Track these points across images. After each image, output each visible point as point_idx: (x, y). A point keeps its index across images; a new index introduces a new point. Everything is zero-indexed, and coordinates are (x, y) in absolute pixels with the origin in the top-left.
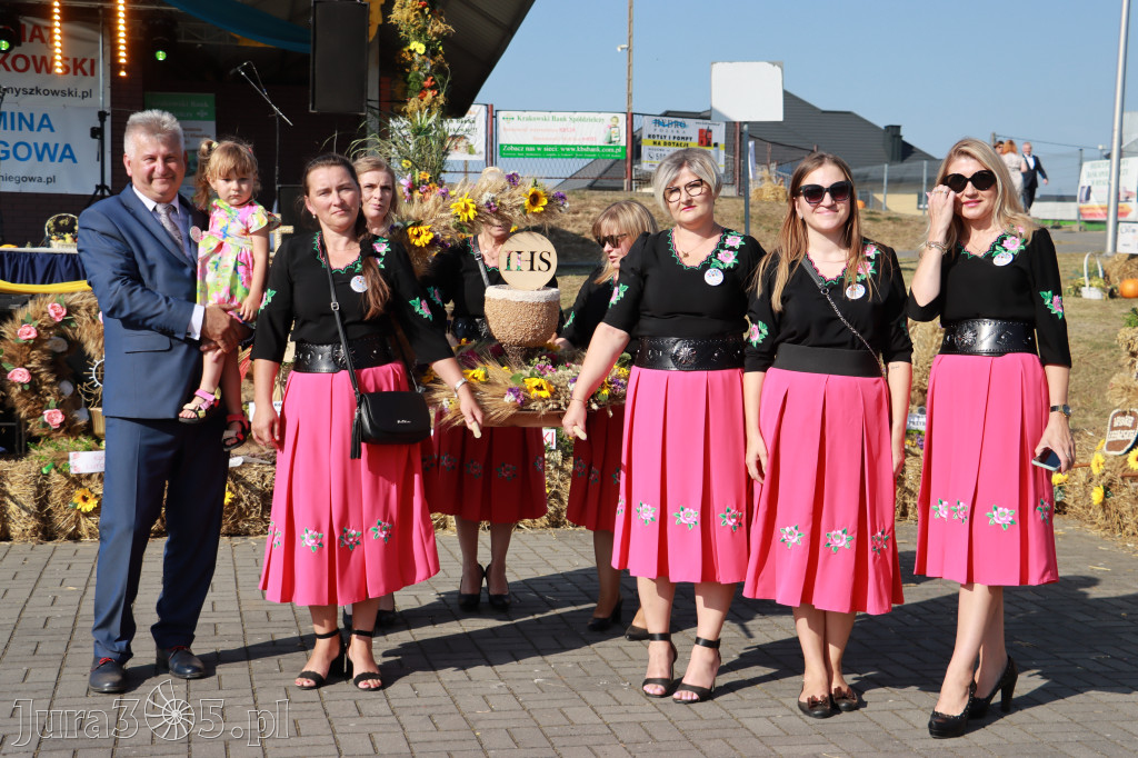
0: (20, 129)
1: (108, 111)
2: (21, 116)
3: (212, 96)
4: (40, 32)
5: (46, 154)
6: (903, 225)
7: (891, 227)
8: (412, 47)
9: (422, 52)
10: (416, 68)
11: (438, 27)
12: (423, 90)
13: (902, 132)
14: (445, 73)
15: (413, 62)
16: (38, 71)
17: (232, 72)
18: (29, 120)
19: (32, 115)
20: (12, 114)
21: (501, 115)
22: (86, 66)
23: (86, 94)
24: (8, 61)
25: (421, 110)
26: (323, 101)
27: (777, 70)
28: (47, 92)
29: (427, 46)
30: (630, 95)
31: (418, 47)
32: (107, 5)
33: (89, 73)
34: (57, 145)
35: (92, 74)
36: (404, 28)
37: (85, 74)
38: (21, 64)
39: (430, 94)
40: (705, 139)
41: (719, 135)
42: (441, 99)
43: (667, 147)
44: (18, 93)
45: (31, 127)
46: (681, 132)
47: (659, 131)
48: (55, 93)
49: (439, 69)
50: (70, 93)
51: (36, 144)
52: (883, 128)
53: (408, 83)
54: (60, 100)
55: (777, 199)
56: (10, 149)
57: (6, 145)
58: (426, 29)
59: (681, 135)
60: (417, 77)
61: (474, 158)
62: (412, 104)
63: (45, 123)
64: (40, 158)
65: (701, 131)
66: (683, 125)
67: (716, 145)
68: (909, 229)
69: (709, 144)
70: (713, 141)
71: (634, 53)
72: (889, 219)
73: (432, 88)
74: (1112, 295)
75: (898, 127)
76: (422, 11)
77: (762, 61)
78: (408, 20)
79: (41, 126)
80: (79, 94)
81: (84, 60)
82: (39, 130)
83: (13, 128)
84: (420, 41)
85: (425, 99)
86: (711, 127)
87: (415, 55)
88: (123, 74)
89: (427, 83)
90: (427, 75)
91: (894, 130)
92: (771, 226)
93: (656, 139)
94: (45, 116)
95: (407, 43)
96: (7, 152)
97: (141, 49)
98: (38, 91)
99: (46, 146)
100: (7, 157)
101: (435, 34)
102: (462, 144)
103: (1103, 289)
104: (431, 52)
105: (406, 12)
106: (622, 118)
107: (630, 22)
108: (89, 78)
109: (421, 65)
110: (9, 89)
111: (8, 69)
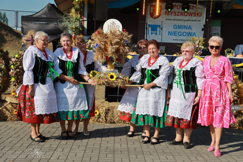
0: (184, 29)
2: (185, 26)
3: (220, 21)
4: (191, 7)
5: (190, 35)
16: (189, 16)
18: (186, 27)
19: (187, 26)
20: (183, 26)
22: (200, 14)
23: (199, 21)
24: (183, 14)
28: (191, 21)
33: (200, 16)
34: (192, 33)
35: (201, 16)
37: (199, 16)
38: (186, 14)
44: (185, 21)
45: (187, 29)
48: (192, 21)
50: (196, 21)
51: (187, 32)
54: (193, 22)
56: (182, 33)
57: (181, 32)
63: (190, 27)
64: (188, 36)
79: (189, 28)
80: (198, 21)
81: (199, 13)
82: (188, 29)
83: (183, 29)
88: (210, 16)
94: (190, 26)
96: (181, 34)
98: (189, 20)
99: (190, 33)
100: (181, 35)
108: (200, 17)
110: (183, 20)
111: (183, 16)
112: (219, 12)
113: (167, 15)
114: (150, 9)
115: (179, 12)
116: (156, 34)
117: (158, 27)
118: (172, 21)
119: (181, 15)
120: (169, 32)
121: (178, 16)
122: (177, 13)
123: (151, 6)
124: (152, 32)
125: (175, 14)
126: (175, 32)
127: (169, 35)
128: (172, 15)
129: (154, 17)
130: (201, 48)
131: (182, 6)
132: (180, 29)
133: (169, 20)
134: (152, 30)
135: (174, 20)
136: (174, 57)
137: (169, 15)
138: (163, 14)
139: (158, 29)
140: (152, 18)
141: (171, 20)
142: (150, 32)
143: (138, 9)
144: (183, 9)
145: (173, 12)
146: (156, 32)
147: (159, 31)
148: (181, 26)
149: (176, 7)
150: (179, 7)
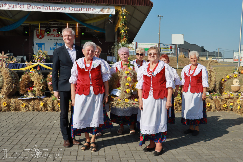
1: (75, 43)
2: (62, 44)
3: (91, 40)
6: (204, 62)
7: (202, 62)
8: (122, 31)
9: (123, 32)
10: (122, 35)
11: (126, 28)
12: (124, 38)
13: (204, 48)
14: (127, 36)
15: (122, 34)
17: (93, 36)
20: (60, 44)
21: (138, 44)
24: (60, 35)
25: (123, 41)
26: (107, 40)
27: (183, 35)
29: (124, 31)
30: (160, 41)
31: (123, 31)
32: (75, 26)
36: (120, 28)
39: (125, 39)
40: (171, 47)
41: (173, 47)
42: (126, 40)
43: (165, 49)
46: (167, 46)
47: (164, 46)
49: (126, 35)
52: (201, 47)
53: (121, 37)
55: (183, 57)
58: (124, 28)
59: (167, 47)
60: (123, 36)
61: (134, 50)
62: (122, 41)
65: (171, 46)
66: (168, 45)
67: (173, 49)
68: (205, 62)
69: (172, 48)
70: (173, 48)
71: (160, 35)
72: (202, 61)
73: (125, 38)
74: (239, 73)
75: (203, 47)
76: (124, 25)
77: (180, 34)
78: (121, 27)
84: (123, 30)
85: (124, 40)
86: (172, 46)
87: (122, 33)
88: (77, 37)
89: (124, 37)
90: (124, 36)
91: (202, 47)
92: (182, 62)
93: (163, 48)
95: (121, 30)
97: (80, 33)
101: (126, 29)
102: (132, 48)
103: (238, 72)
104: (125, 32)
105: (121, 26)
106: (158, 44)
107: (160, 30)
109: (123, 34)
110: (60, 40)
111: (60, 37)
112: (83, 34)
113: (49, 36)
114: (37, 32)
115: (57, 34)
116: (42, 49)
117: (43, 45)
118: (52, 41)
119: (59, 37)
120: (51, 48)
121: (57, 37)
122: (56, 35)
123: (37, 30)
124: (39, 48)
125: (54, 36)
126: (55, 48)
127: (50, 50)
128: (52, 36)
129: (39, 38)
130: (44, 58)
131: (57, 30)
132: (58, 45)
133: (50, 39)
134: (39, 47)
135: (54, 40)
136: (24, 65)
137: (50, 36)
138: (46, 35)
139: (43, 46)
140: (38, 39)
141: (52, 39)
142: (37, 48)
143: (26, 32)
144: (58, 32)
145: (53, 34)
146: (41, 48)
147: (44, 47)
148: (59, 44)
149: (55, 31)
150: (56, 31)
